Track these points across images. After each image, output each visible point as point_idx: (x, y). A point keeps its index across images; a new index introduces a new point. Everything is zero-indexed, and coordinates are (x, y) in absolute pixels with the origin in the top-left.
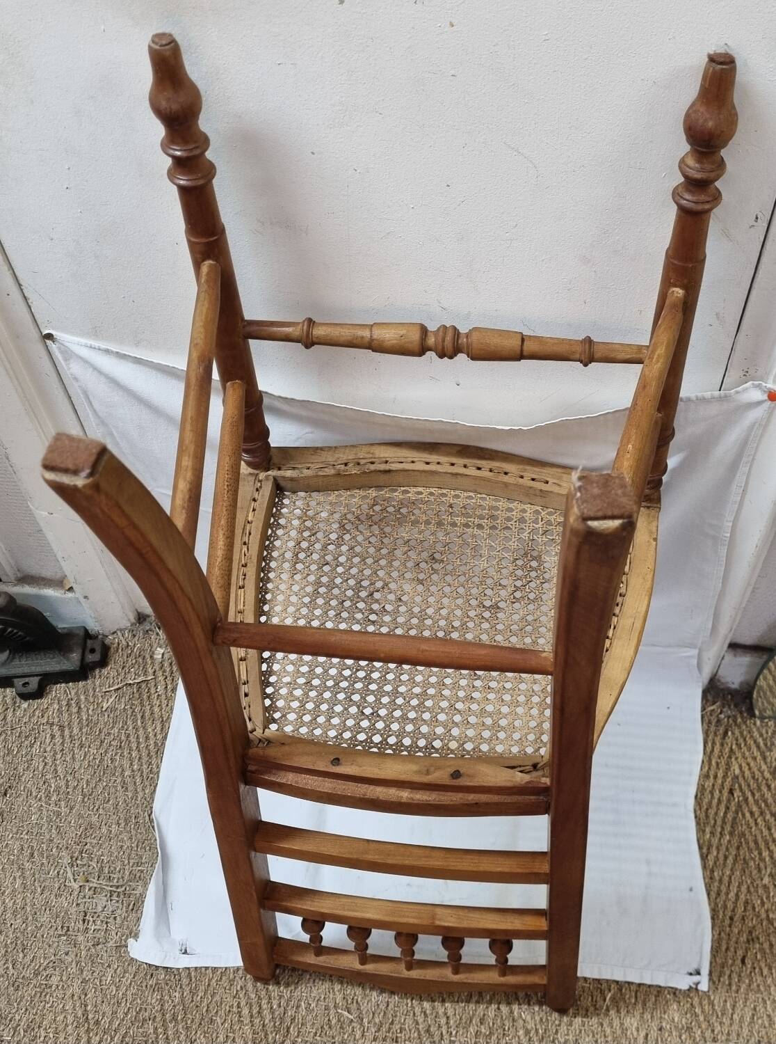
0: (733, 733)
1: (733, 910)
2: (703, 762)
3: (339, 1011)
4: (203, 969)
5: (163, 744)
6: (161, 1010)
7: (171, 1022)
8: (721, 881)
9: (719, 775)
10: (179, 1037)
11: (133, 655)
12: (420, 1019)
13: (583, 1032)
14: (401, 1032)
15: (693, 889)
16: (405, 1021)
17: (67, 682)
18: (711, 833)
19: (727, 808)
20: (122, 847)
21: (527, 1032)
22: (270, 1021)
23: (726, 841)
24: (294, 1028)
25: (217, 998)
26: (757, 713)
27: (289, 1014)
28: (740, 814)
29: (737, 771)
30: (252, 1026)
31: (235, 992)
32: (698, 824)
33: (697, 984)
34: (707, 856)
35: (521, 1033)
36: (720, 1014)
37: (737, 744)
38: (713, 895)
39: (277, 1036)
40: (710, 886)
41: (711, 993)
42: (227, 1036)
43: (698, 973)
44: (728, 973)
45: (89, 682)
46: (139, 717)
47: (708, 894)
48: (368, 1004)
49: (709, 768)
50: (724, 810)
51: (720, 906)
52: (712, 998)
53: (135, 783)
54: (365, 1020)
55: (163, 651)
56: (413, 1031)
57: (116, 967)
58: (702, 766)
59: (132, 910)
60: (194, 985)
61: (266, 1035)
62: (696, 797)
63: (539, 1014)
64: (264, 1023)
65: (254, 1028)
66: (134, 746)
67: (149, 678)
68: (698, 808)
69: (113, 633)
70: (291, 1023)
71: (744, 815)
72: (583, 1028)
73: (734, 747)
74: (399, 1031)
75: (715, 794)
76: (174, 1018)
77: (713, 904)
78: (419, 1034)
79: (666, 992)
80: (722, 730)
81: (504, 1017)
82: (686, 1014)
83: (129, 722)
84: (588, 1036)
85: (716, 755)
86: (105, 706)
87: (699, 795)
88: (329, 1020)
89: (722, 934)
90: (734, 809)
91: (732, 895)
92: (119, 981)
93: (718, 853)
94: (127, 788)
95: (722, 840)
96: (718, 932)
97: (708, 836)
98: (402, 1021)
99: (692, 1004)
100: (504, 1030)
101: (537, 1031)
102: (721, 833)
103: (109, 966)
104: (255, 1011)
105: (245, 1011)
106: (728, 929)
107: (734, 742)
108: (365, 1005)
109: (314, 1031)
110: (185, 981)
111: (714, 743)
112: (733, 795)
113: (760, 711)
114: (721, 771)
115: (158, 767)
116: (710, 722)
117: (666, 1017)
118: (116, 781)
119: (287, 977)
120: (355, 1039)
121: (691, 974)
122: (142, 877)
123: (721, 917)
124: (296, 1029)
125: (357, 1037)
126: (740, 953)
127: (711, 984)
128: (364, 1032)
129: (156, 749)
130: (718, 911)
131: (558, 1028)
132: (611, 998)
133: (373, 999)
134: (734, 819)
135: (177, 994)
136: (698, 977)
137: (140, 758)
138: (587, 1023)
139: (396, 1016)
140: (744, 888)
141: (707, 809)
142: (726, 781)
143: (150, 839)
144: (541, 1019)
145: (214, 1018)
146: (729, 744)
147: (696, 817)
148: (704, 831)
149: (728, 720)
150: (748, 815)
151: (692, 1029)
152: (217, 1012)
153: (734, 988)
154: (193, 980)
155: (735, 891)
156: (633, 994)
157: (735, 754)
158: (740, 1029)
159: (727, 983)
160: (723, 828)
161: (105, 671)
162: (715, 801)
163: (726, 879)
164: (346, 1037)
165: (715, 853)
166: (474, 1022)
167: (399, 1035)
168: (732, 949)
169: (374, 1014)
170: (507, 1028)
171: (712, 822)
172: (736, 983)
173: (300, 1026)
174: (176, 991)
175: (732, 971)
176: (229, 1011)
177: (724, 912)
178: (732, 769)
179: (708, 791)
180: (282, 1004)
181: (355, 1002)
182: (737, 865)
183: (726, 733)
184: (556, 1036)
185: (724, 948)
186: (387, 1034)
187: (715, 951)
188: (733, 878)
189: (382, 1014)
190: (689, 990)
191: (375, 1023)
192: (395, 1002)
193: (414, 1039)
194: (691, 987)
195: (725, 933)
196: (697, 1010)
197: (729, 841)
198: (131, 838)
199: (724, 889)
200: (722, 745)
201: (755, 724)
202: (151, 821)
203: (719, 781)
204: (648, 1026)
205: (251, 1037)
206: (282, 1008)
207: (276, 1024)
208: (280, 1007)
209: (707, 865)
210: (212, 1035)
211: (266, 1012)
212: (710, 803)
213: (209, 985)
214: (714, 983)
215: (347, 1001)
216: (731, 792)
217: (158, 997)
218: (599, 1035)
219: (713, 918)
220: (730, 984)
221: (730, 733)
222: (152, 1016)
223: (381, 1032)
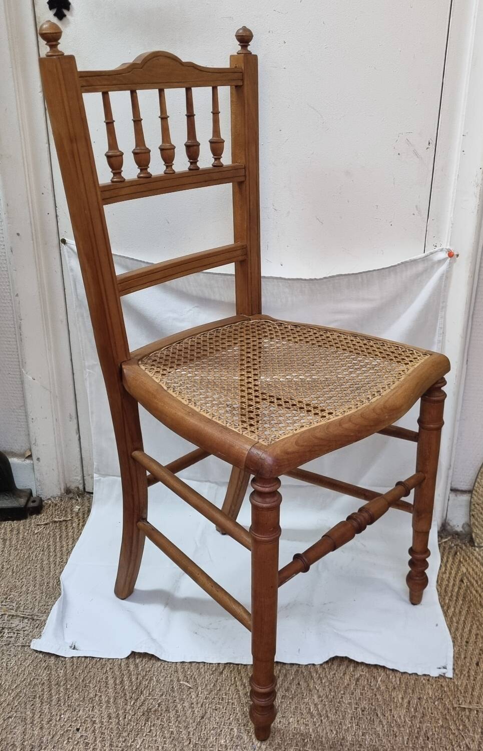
0: (460, 554)
1: (468, 638)
2: (441, 566)
3: (181, 682)
4: (83, 659)
5: (72, 550)
6: (49, 680)
7: (55, 685)
8: (457, 623)
9: (452, 572)
10: (59, 694)
11: (59, 509)
12: (240, 688)
13: (361, 699)
14: (226, 695)
15: (439, 625)
16: (229, 689)
17: (13, 520)
18: (449, 600)
19: (460, 588)
20: (35, 597)
21: (319, 697)
22: (129, 686)
23: (460, 604)
24: (146, 691)
25: (92, 674)
26: (476, 544)
27: (144, 683)
28: (468, 591)
29: (465, 570)
30: (115, 689)
31: (105, 671)
32: (440, 595)
33: (444, 674)
34: (447, 611)
35: (315, 697)
36: (463, 692)
37: (463, 558)
38: (453, 630)
39: (133, 695)
40: (450, 626)
41: (455, 680)
42: (96, 695)
43: (445, 668)
44: (467, 670)
45: (28, 520)
46: (58, 537)
47: (450, 630)
48: (202, 679)
49: (446, 569)
50: (457, 589)
51: (458, 635)
52: (456, 683)
53: (50, 567)
54: (200, 688)
55: (79, 508)
56: (235, 694)
57: (20, 657)
58: (440, 568)
59: (37, 627)
60: (75, 667)
61: (125, 694)
62: (437, 582)
63: (329, 687)
64: (124, 688)
65: (116, 691)
66: (52, 550)
67: (68, 519)
68: (439, 587)
69: (48, 499)
70: (144, 689)
71: (471, 592)
72: (361, 696)
73: (462, 560)
74: (224, 695)
75: (450, 581)
76: (58, 684)
77: (453, 635)
78: (239, 697)
79: (422, 679)
80: (453, 551)
81: (303, 689)
82: (438, 691)
83: (51, 540)
84: (366, 700)
85: (450, 563)
86: (36, 532)
87: (439, 582)
88: (173, 687)
89: (461, 650)
90: (464, 588)
91: (466, 630)
92: (21, 664)
93: (455, 609)
94: (44, 569)
95: (457, 603)
96: (458, 649)
97: (447, 601)
98: (227, 689)
99: (442, 686)
100: (303, 695)
101: (327, 697)
102: (456, 600)
103: (15, 656)
104: (118, 682)
105: (111, 682)
106: (465, 647)
107: (462, 557)
108: (200, 679)
109: (161, 693)
110: (68, 665)
111: (448, 558)
112: (463, 582)
113: (478, 544)
114: (454, 570)
115: (67, 560)
116: (444, 548)
117: (423, 692)
118: (36, 566)
119: (144, 664)
120: (191, 698)
121: (440, 668)
122: (47, 612)
123: (459, 641)
124: (148, 692)
125: (193, 697)
126: (475, 660)
127: (455, 675)
128: (198, 694)
129: (67, 552)
130: (457, 638)
131: (343, 695)
132: (381, 681)
133: (206, 677)
134: (465, 594)
135: (62, 671)
136: (445, 670)
137: (55, 556)
138: (364, 694)
139: (222, 687)
140: (475, 626)
141: (445, 588)
142: (457, 575)
143: (56, 594)
144: (331, 690)
145: (87, 684)
146: (459, 559)
147: (438, 592)
148: (444, 599)
149: (457, 548)
150: (474, 592)
151: (443, 699)
152: (90, 681)
153: (472, 678)
154: (75, 664)
155: (469, 629)
156: (398, 679)
157: (462, 563)
158: (478, 701)
159: (467, 675)
160: (457, 598)
161: (39, 516)
162: (451, 584)
163: (461, 622)
164: (184, 697)
165: (453, 610)
166: (281, 690)
167: (224, 697)
168: (469, 657)
169: (206, 685)
170: (305, 695)
171: (450, 594)
172: (473, 675)
173: (151, 691)
174: (61, 670)
175: (469, 669)
176: (99, 681)
177: (461, 638)
178: (461, 570)
179: (445, 579)
180: (139, 678)
181: (193, 678)
182: (468, 616)
183: (456, 553)
184: (341, 700)
185: (463, 657)
186: (215, 696)
187: (456, 658)
188: (466, 622)
189: (213, 685)
190: (438, 677)
191: (208, 690)
192: (222, 679)
193: (235, 698)
194: (440, 675)
195: (463, 650)
196: (445, 689)
197: (463, 604)
198: (42, 593)
199: (460, 627)
200: (453, 559)
201: (475, 550)
202: (59, 585)
203: (453, 575)
204: (410, 697)
205: (113, 695)
206: (139, 680)
207: (134, 689)
208: (137, 679)
209: (447, 615)
210: (85, 693)
211: (127, 683)
212: (447, 586)
213: (86, 667)
214: (457, 675)
215: (187, 677)
216: (462, 581)
217: (48, 672)
218: (373, 700)
219: (453, 642)
220: (469, 676)
221: (458, 553)
222: (42, 682)
223: (211, 695)
